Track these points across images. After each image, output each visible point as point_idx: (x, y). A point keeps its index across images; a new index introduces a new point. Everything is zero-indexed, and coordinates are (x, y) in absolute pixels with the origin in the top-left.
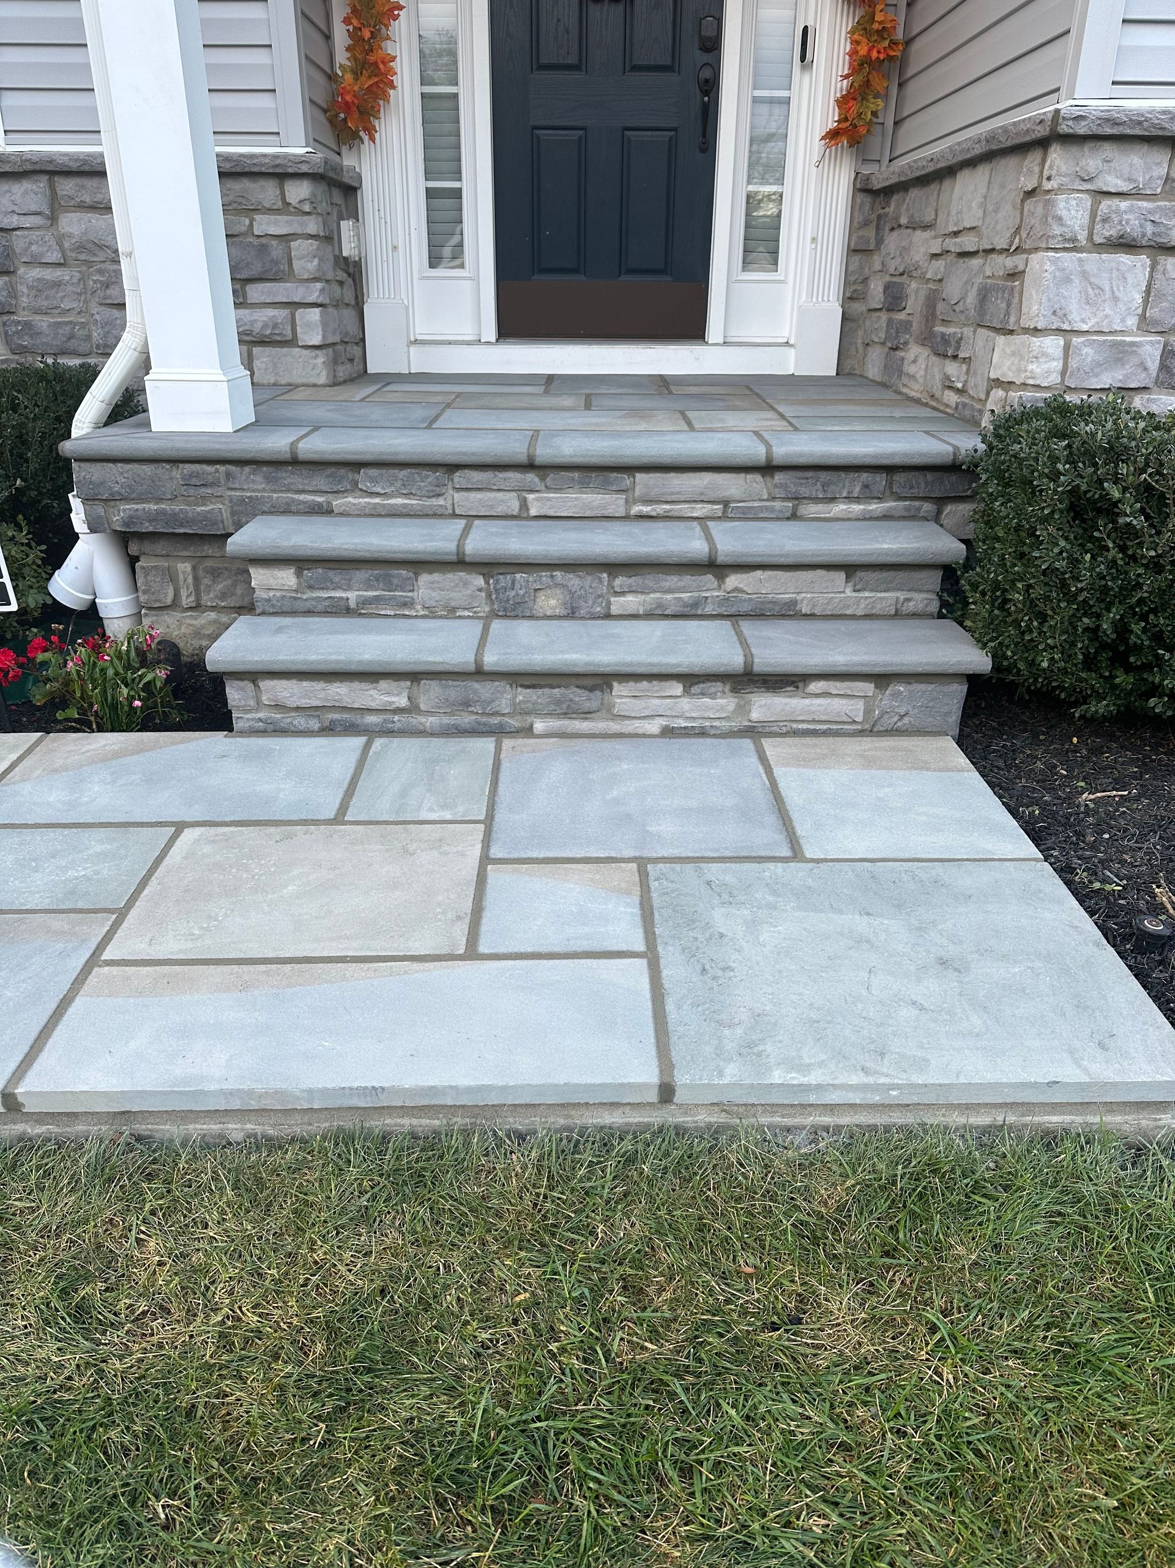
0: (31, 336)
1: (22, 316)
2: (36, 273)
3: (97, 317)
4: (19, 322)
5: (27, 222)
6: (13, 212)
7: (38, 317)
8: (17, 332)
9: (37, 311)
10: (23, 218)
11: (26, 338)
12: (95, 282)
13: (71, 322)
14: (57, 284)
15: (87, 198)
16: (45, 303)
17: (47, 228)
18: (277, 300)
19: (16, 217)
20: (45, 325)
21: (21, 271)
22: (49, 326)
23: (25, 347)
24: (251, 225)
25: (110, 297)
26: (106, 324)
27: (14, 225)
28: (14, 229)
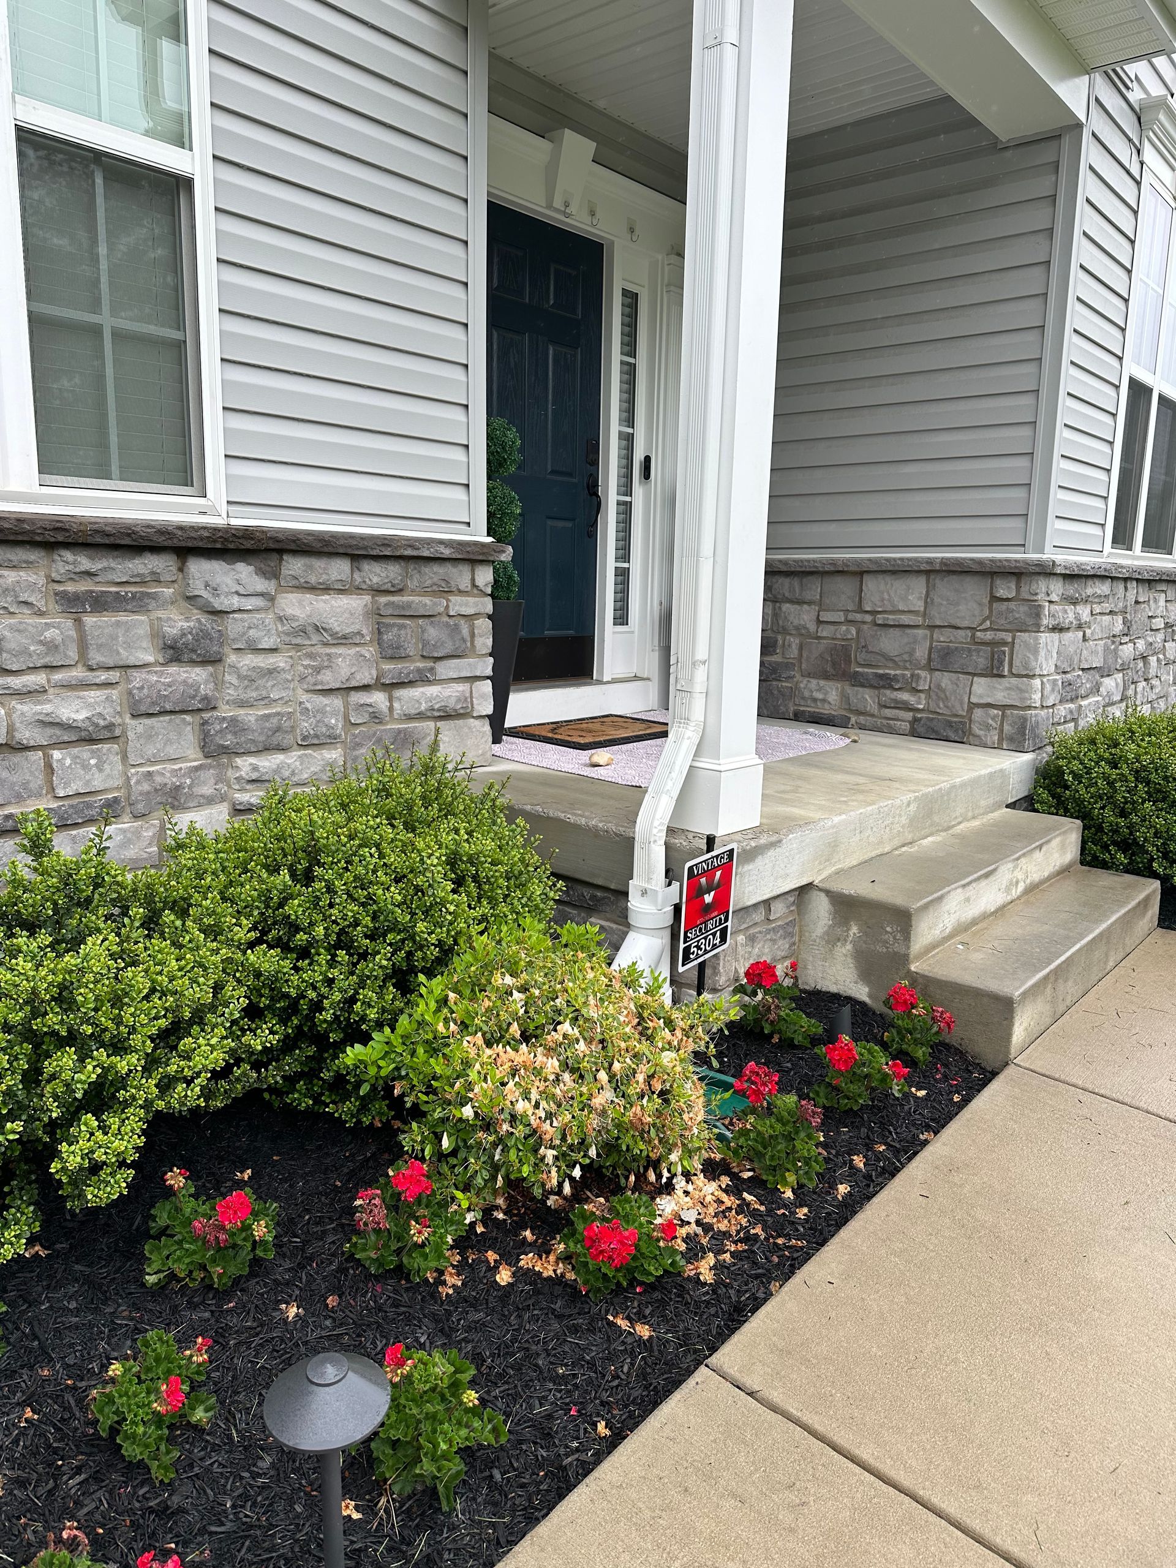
0: (235, 733)
1: (226, 711)
2: (248, 661)
3: (308, 705)
4: (224, 718)
5: (249, 604)
6: (237, 593)
7: (242, 712)
8: (221, 731)
9: (243, 704)
10: (243, 599)
11: (229, 736)
12: (306, 667)
13: (278, 714)
14: (271, 672)
15: (313, 580)
16: (254, 694)
17: (266, 610)
18: (462, 675)
19: (236, 598)
20: (252, 719)
21: (232, 658)
22: (257, 720)
23: (227, 747)
24: (447, 607)
25: (322, 683)
26: (318, 711)
27: (235, 607)
28: (234, 612)
